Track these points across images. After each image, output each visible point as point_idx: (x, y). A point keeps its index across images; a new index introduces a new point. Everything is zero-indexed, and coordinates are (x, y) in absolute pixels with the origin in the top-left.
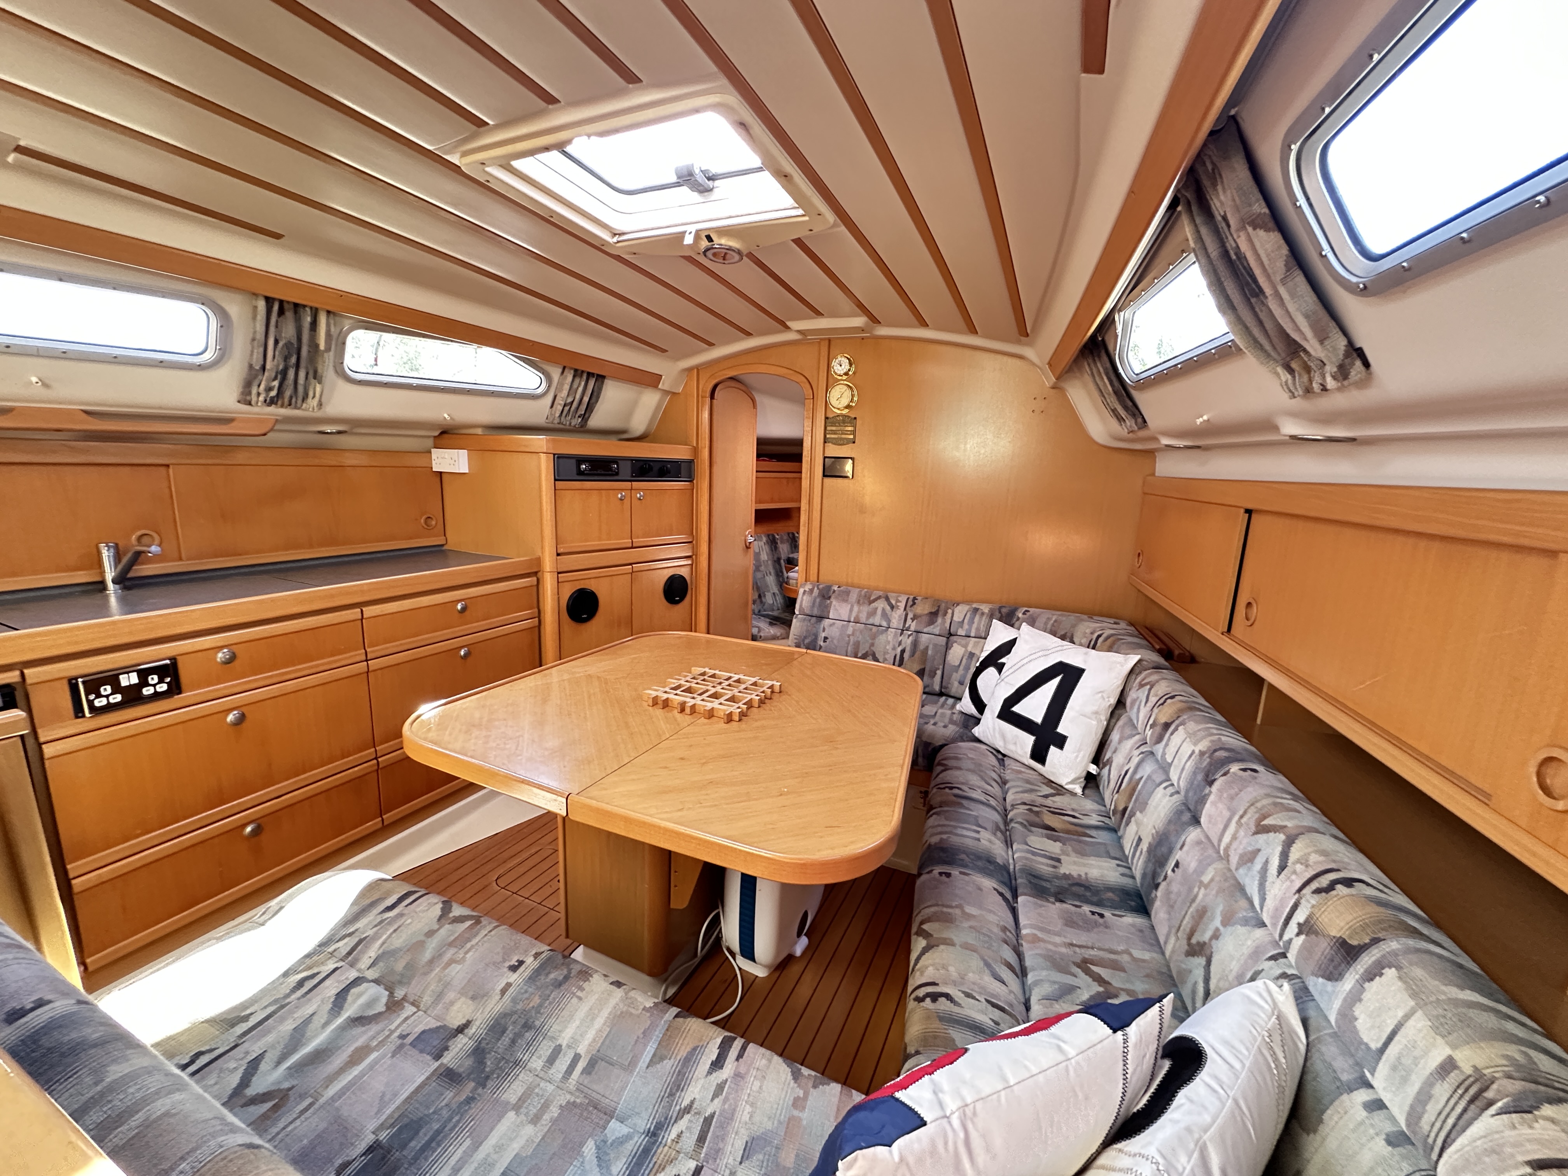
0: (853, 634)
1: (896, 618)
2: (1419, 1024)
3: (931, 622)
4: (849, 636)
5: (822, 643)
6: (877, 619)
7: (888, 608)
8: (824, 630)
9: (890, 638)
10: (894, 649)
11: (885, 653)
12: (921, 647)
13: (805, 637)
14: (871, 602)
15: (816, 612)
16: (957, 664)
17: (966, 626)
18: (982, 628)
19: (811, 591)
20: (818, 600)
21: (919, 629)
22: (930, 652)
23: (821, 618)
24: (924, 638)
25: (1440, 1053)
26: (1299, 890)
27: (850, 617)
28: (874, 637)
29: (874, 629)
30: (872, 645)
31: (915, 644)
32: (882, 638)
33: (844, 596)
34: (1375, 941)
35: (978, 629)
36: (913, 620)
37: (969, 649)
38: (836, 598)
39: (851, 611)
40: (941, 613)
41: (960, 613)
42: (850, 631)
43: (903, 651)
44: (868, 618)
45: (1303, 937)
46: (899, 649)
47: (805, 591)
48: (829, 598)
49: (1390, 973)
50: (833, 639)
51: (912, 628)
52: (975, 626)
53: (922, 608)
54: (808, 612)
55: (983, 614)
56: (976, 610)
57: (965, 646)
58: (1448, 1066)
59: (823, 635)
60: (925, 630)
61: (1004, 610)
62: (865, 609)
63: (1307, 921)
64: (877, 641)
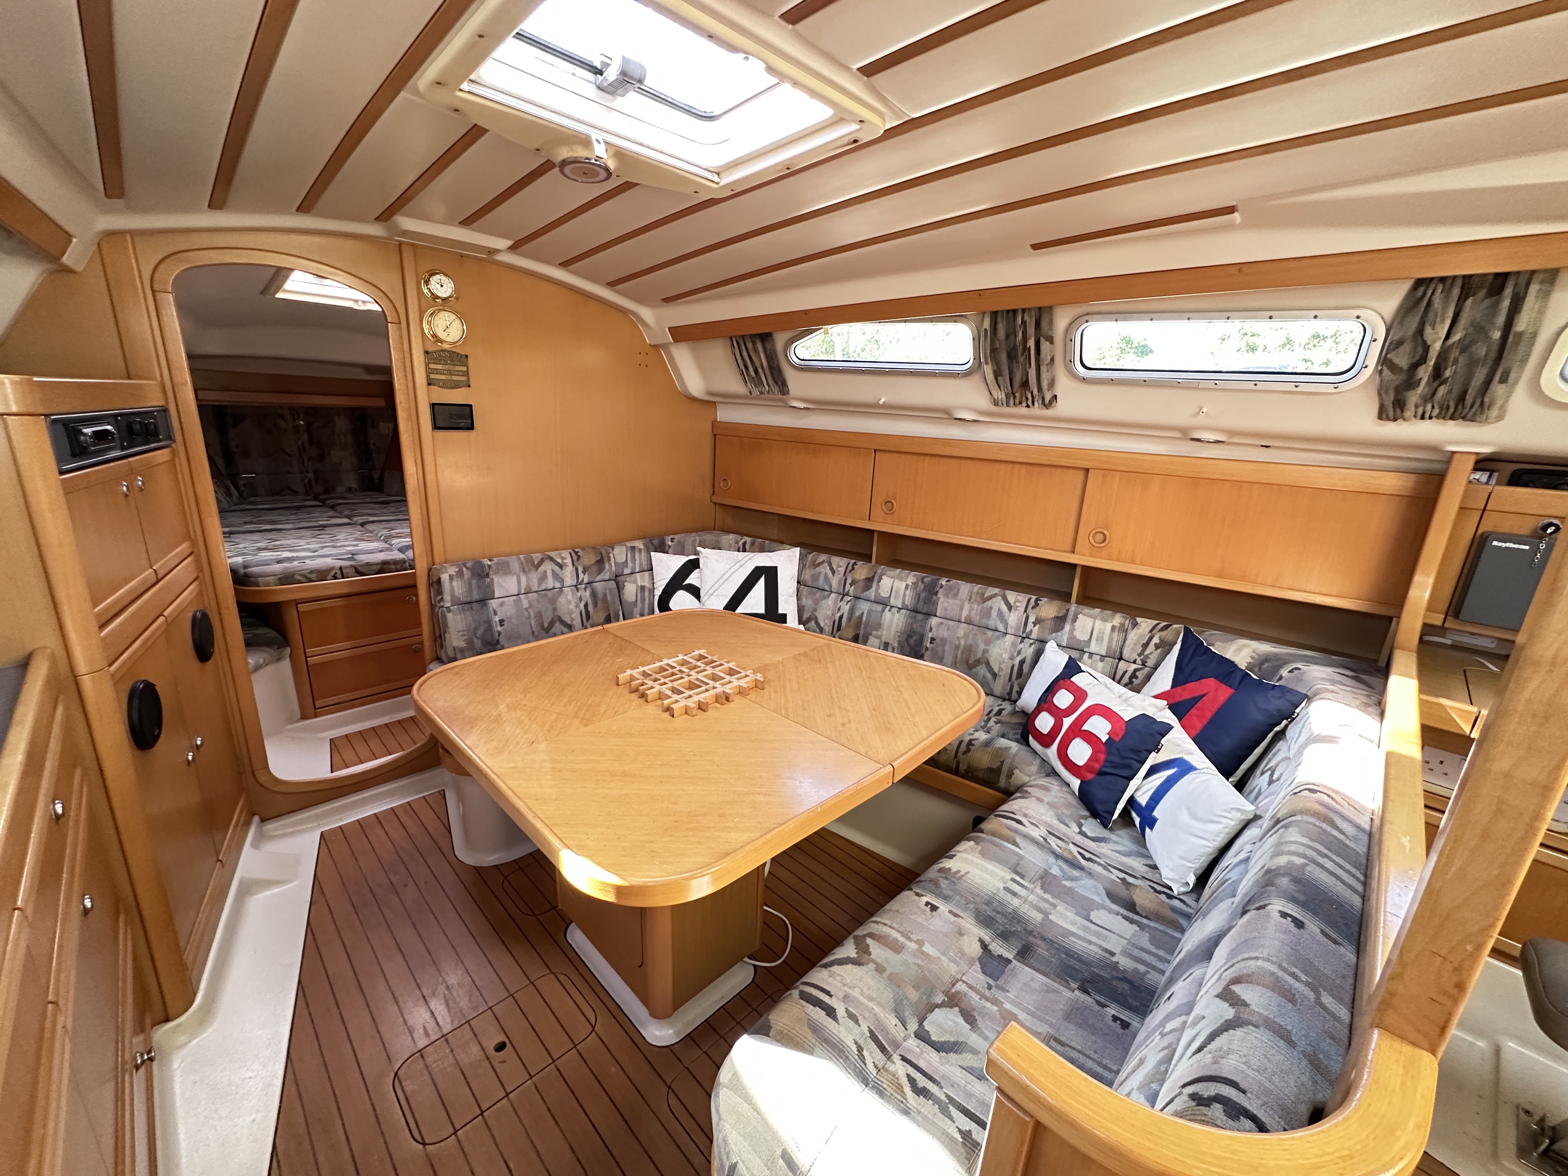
0: (531, 606)
1: (569, 576)
2: (1098, 623)
3: (601, 570)
4: (527, 609)
5: (499, 629)
6: (550, 583)
7: (557, 568)
8: (495, 613)
9: (570, 597)
10: (577, 606)
11: (571, 613)
12: (600, 595)
13: (476, 629)
14: (537, 567)
15: (476, 596)
16: (634, 599)
17: (630, 565)
18: (644, 563)
19: (460, 574)
20: (474, 582)
21: (591, 580)
22: (609, 598)
23: (483, 602)
24: (599, 586)
25: (1109, 626)
26: (1025, 611)
27: (519, 589)
28: (553, 601)
29: (549, 594)
30: (555, 610)
31: (594, 594)
32: (562, 600)
33: (505, 569)
34: (1068, 610)
35: (641, 564)
36: (584, 572)
37: (639, 583)
38: (496, 573)
39: (519, 582)
40: (606, 559)
41: (619, 554)
42: (525, 604)
43: (586, 606)
44: (540, 583)
45: (1037, 626)
46: (582, 605)
47: (451, 577)
48: (488, 575)
49: (1080, 616)
50: (511, 618)
51: (586, 581)
52: (637, 562)
53: (589, 559)
54: (465, 600)
55: (640, 550)
56: (633, 548)
57: (635, 582)
58: (1113, 628)
59: (497, 619)
60: (598, 579)
61: (655, 542)
62: (534, 576)
63: (1037, 619)
64: (558, 605)
